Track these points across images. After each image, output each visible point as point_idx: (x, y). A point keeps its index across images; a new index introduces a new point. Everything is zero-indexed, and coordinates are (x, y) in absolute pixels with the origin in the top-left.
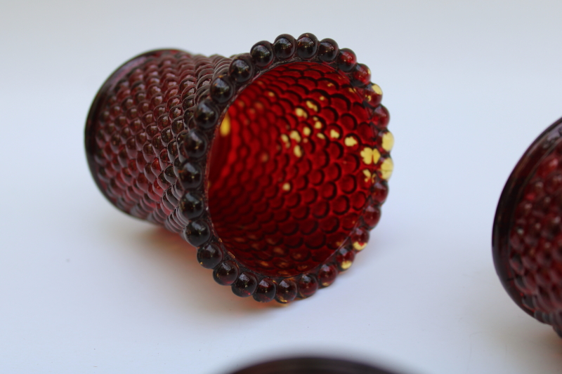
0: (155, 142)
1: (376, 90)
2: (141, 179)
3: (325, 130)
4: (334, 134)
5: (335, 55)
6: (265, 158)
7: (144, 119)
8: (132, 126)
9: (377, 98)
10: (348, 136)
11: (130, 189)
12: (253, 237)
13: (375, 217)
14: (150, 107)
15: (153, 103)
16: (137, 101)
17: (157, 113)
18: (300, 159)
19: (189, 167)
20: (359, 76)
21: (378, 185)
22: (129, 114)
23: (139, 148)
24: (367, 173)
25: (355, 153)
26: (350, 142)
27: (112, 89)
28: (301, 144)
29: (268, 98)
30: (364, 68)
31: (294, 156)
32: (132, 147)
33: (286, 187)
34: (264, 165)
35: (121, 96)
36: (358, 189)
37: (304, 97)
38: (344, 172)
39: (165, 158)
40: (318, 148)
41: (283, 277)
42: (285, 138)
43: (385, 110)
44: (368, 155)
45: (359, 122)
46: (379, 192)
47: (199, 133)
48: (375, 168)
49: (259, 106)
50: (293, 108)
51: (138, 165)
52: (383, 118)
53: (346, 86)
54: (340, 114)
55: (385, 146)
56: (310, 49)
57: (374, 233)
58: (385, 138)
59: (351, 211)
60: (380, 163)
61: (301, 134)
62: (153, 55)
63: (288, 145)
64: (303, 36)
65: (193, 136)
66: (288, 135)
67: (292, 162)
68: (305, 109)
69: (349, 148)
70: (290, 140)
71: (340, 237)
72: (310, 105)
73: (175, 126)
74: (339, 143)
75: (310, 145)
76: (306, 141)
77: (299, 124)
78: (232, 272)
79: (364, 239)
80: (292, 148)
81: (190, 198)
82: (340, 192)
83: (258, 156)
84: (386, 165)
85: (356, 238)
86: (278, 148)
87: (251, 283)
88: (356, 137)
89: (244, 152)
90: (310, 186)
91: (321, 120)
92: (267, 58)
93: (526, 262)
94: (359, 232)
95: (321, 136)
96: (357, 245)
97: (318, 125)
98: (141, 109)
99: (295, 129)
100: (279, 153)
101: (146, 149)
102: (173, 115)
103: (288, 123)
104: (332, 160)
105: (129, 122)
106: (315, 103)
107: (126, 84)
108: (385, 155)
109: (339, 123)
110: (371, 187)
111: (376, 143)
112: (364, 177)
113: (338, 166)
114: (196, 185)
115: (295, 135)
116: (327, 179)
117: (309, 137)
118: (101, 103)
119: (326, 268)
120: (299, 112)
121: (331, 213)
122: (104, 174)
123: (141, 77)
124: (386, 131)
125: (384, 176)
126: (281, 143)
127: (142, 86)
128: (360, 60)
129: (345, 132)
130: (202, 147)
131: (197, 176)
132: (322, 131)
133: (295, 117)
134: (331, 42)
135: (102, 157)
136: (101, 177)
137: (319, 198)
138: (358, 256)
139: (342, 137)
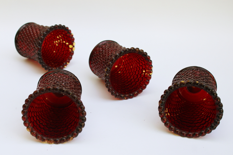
0: (31, 42)
1: (72, 34)
2: (28, 48)
3: (63, 41)
4: (64, 42)
5: (61, 27)
6: (50, 46)
7: (29, 37)
8: (26, 38)
9: (72, 36)
10: (67, 42)
11: (25, 50)
12: (48, 61)
13: (71, 58)
14: (30, 35)
15: (31, 35)
16: (27, 34)
17: (31, 36)
18: (57, 46)
19: (39, 47)
20: (69, 32)
21: (72, 52)
22: (25, 36)
23: (28, 43)
24: (70, 50)
25: (68, 46)
26: (67, 44)
27: (21, 30)
28: (58, 43)
29: (52, 34)
30: (70, 30)
31: (56, 46)
32: (26, 42)
33: (54, 52)
34: (50, 47)
35: (23, 32)
36: (68, 53)
37: (59, 34)
38: (66, 49)
39: (34, 45)
40: (61, 44)
41: (54, 68)
42: (55, 42)
43: (74, 38)
44: (71, 46)
45: (69, 40)
46: (72, 53)
47: (41, 41)
48: (72, 49)
49: (50, 35)
50: (57, 36)
51: (27, 46)
52: (73, 39)
53: (67, 33)
54: (65, 38)
55: (74, 45)
56: (60, 27)
57: (71, 61)
58: (74, 43)
59: (67, 56)
60: (72, 48)
61: (58, 41)
62: (29, 24)
63: (55, 43)
64: (59, 25)
65: (40, 42)
66: (55, 41)
67: (56, 47)
68: (59, 37)
69: (67, 45)
70: (56, 42)
71: (64, 61)
72: (60, 36)
73: (36, 39)
74: (65, 44)
75: (59, 44)
76: (59, 43)
77: (58, 40)
78: (45, 66)
79: (69, 62)
80: (56, 44)
81: (39, 52)
82: (65, 53)
83: (49, 45)
84: (74, 49)
85: (67, 62)
86: (53, 44)
87: (48, 68)
88: (68, 43)
89: (46, 44)
90: (59, 52)
91: (62, 39)
92: (53, 29)
93: (93, 65)
94: (68, 61)
95: (62, 42)
96: (68, 63)
97: (61, 40)
98: (28, 35)
99: (57, 40)
100: (53, 45)
101: (29, 43)
102: (35, 37)
103: (55, 39)
104: (64, 47)
105: (25, 37)
106: (61, 36)
107: (24, 30)
108: (74, 46)
109: (65, 40)
110: (70, 52)
111: (72, 44)
112: (69, 50)
113: (65, 48)
114: (40, 50)
115: (57, 42)
116: (62, 50)
117: (59, 42)
118: (18, 33)
119: (61, 67)
120: (58, 37)
121: (63, 57)
122: (19, 47)
123: (27, 29)
124: (74, 42)
125: (73, 50)
126: (54, 43)
127: (28, 31)
128: (69, 29)
129: (66, 42)
130: (41, 44)
131: (40, 49)
132: (62, 41)
133: (57, 38)
134: (64, 26)
135: (18, 44)
136: (18, 48)
137: (61, 54)
138: (68, 65)
139: (66, 43)
